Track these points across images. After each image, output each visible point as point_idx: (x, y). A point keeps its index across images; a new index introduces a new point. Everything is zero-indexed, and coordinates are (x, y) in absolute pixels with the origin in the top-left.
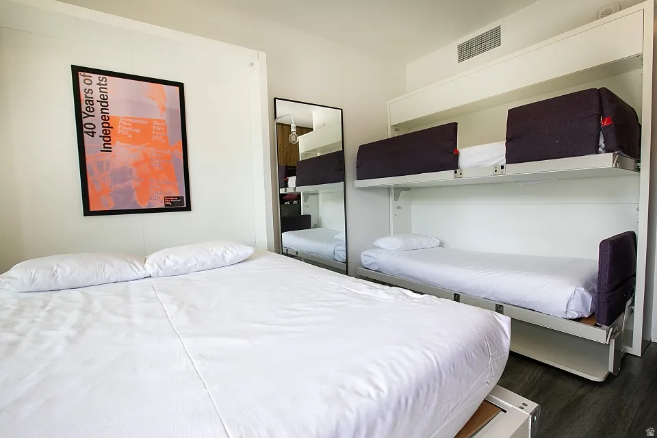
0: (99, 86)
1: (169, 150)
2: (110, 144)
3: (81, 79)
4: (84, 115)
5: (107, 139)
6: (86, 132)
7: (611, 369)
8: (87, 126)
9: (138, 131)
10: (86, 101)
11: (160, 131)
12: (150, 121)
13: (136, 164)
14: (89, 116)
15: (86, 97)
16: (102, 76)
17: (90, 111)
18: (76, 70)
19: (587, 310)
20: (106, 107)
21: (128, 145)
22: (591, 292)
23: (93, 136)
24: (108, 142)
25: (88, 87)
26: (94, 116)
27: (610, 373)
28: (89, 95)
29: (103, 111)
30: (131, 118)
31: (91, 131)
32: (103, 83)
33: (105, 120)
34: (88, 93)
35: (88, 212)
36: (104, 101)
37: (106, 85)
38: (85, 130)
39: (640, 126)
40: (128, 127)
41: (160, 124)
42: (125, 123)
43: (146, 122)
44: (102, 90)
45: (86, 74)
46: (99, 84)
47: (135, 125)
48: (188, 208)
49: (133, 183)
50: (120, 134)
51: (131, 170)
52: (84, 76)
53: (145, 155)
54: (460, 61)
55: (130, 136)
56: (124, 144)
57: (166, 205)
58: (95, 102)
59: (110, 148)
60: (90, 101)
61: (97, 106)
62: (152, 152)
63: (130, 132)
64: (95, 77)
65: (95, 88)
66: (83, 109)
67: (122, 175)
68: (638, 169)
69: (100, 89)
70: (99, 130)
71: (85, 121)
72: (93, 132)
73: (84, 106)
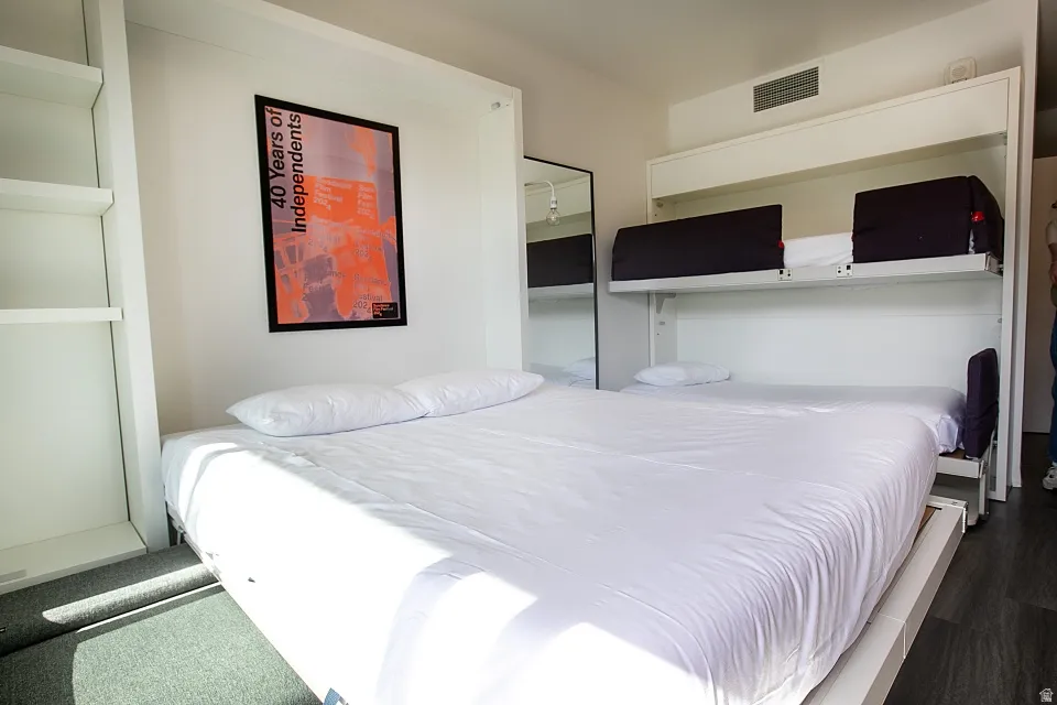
0: (290, 130)
1: (379, 231)
2: (304, 220)
3: (268, 116)
4: (271, 174)
5: (300, 212)
6: (274, 201)
7: (982, 510)
8: (275, 191)
9: (339, 200)
10: (274, 151)
11: (368, 201)
12: (356, 184)
13: (338, 251)
14: (277, 175)
15: (274, 145)
16: (294, 114)
17: (278, 168)
18: (262, 103)
19: (952, 443)
20: (298, 163)
21: (326, 222)
22: (957, 420)
23: (282, 207)
24: (301, 217)
25: (277, 130)
26: (283, 175)
27: (980, 516)
28: (277, 142)
29: (296, 168)
30: (331, 180)
31: (279, 198)
32: (295, 124)
33: (298, 182)
34: (276, 139)
35: (275, 326)
36: (297, 151)
37: (299, 127)
38: (272, 197)
39: (1003, 221)
40: (326, 193)
41: (367, 190)
42: (322, 188)
43: (349, 187)
44: (295, 135)
45: (275, 110)
46: (291, 126)
47: (336, 191)
48: (403, 322)
49: (333, 282)
50: (318, 205)
51: (330, 260)
52: (272, 112)
53: (349, 238)
54: (756, 110)
55: (329, 207)
56: (322, 221)
57: (375, 316)
58: (285, 153)
59: (304, 226)
60: (279, 153)
61: (288, 161)
62: (357, 232)
63: (330, 202)
64: (286, 115)
65: (286, 131)
66: (271, 166)
67: (318, 268)
68: (1001, 272)
69: (292, 132)
70: (290, 198)
71: (272, 183)
72: (282, 201)
73: (271, 159)
